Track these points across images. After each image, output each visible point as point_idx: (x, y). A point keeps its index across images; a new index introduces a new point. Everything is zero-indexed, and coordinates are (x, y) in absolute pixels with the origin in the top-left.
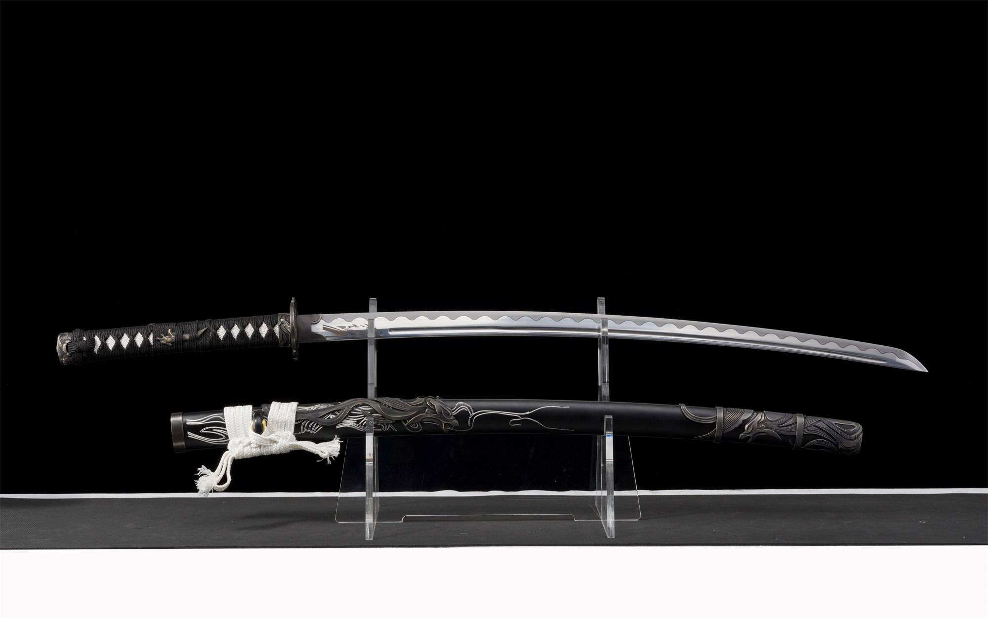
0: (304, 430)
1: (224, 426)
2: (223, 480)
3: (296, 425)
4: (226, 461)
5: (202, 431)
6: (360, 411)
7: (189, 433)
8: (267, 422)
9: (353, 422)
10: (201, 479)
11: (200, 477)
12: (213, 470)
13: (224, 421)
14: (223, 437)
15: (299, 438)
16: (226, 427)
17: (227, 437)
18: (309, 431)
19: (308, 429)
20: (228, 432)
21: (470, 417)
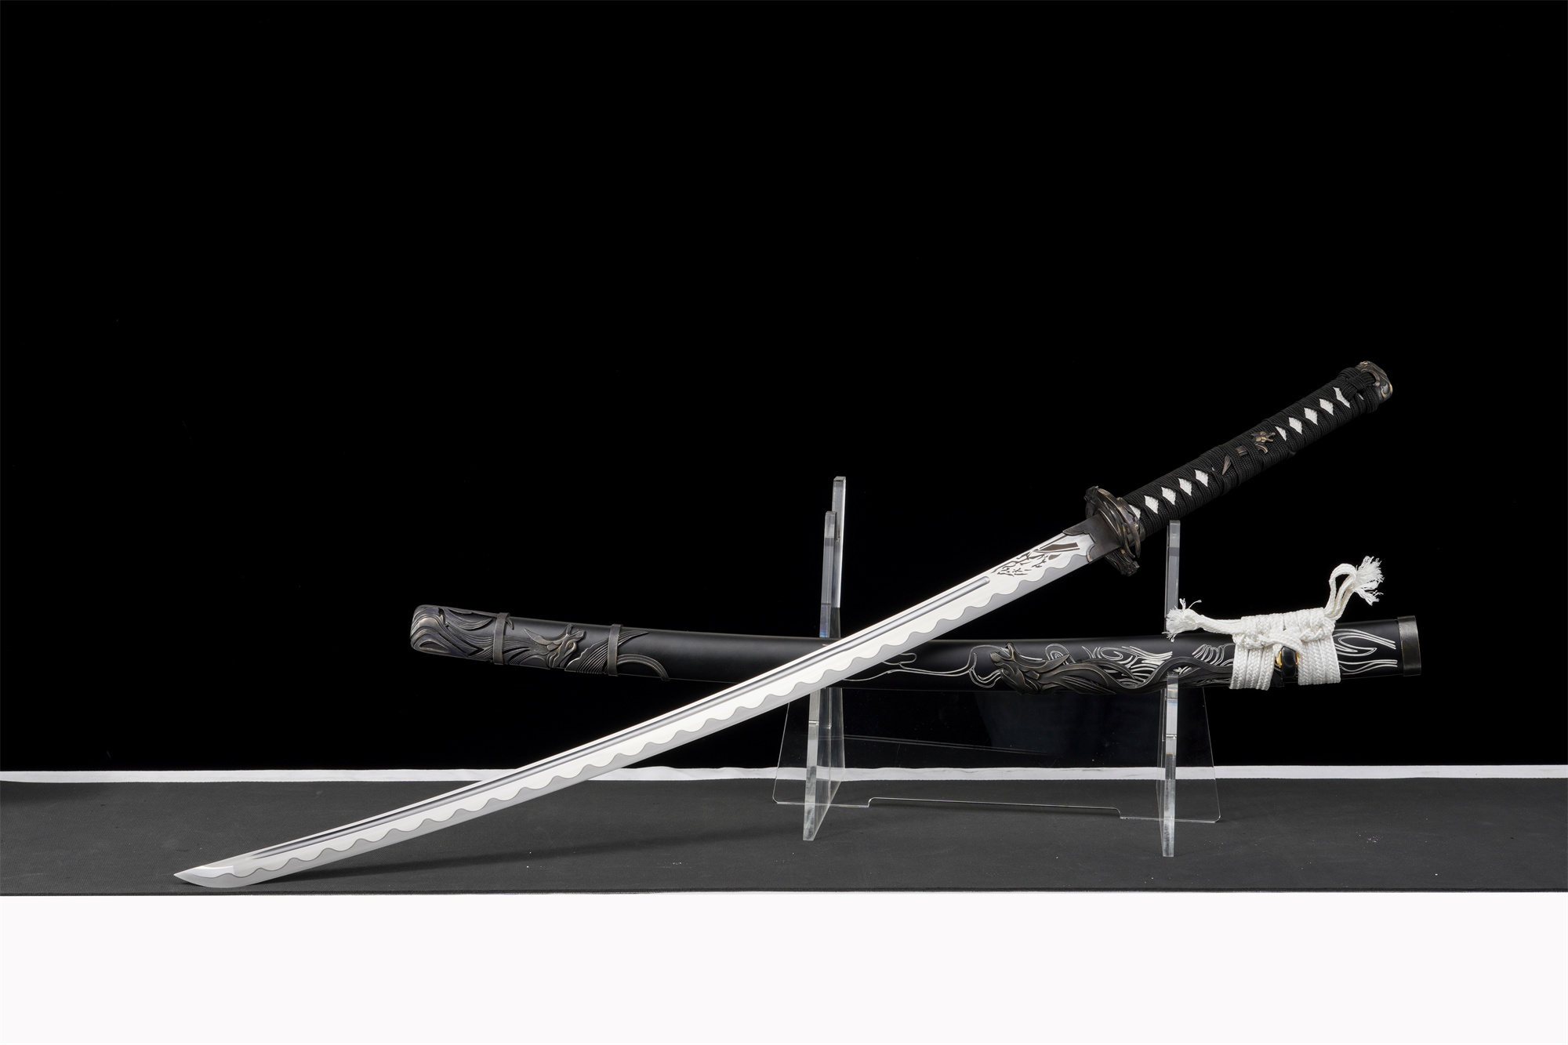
0: (1221, 650)
1: (1340, 658)
2: (1341, 579)
3: (1233, 657)
4: (1336, 605)
5: (1373, 650)
6: (1136, 677)
7: (1393, 647)
8: (1276, 662)
9: (1146, 661)
10: (1375, 585)
11: (1376, 589)
12: (1355, 596)
13: (1340, 664)
14: (1343, 640)
15: (1227, 638)
16: (1338, 655)
17: (1336, 640)
18: (1212, 649)
19: (1215, 651)
20: (1334, 648)
21: (974, 667)
